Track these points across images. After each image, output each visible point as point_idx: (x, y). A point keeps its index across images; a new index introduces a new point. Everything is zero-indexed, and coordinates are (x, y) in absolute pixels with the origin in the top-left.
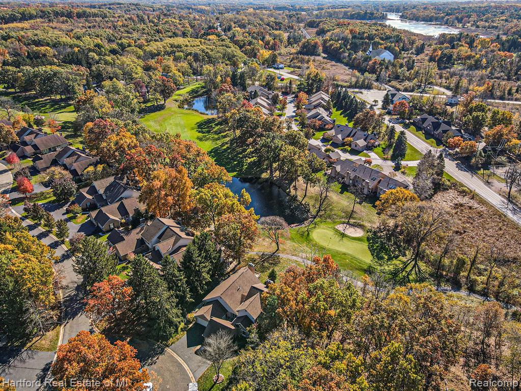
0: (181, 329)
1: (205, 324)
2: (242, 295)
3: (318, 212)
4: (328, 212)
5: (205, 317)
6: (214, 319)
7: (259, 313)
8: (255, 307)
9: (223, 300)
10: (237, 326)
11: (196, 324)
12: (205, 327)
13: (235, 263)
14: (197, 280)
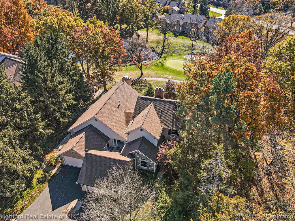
0: (38, 179)
1: (79, 163)
2: (125, 113)
3: (163, 50)
4: (172, 49)
5: (76, 153)
6: (92, 152)
7: (161, 129)
8: (152, 122)
9: (101, 122)
10: (132, 156)
11: (64, 167)
12: (79, 169)
13: (101, 91)
14: (52, 103)
